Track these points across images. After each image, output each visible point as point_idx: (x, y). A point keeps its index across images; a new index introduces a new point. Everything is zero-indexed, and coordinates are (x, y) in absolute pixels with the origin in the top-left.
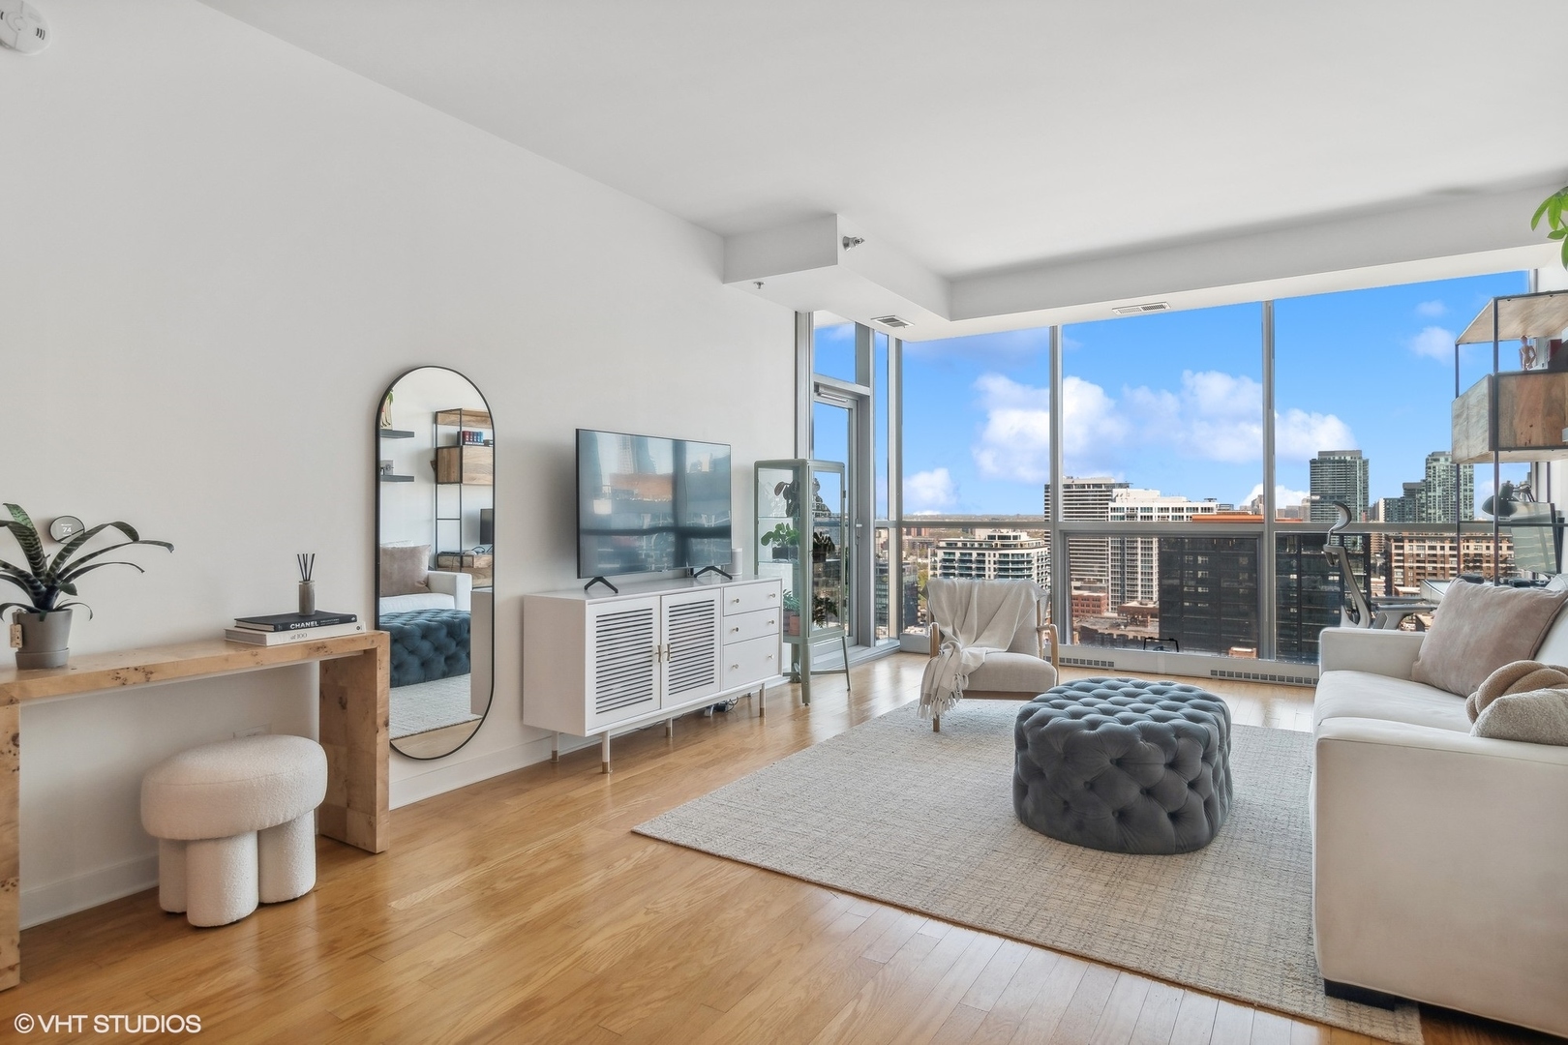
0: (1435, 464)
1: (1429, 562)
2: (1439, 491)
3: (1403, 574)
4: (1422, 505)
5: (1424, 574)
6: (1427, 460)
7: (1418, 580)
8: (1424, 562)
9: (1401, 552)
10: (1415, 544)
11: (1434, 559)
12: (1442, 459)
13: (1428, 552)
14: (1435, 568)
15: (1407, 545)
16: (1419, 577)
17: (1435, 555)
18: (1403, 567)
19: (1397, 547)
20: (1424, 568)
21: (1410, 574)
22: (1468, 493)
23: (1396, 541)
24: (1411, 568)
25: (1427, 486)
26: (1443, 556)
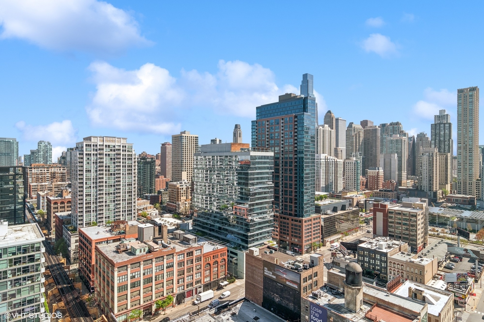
0: (41, 144)
1: (40, 175)
2: (42, 153)
3: (32, 179)
4: (37, 157)
5: (39, 179)
6: (38, 143)
7: (37, 181)
8: (39, 175)
9: (31, 172)
10: (36, 169)
11: (42, 174)
12: (43, 143)
13: (40, 172)
14: (42, 177)
15: (33, 170)
16: (37, 180)
17: (42, 173)
18: (32, 177)
19: (30, 171)
20: (39, 177)
21: (34, 179)
22: (50, 154)
23: (29, 169)
24: (34, 177)
25: (38, 151)
26: (45, 173)
